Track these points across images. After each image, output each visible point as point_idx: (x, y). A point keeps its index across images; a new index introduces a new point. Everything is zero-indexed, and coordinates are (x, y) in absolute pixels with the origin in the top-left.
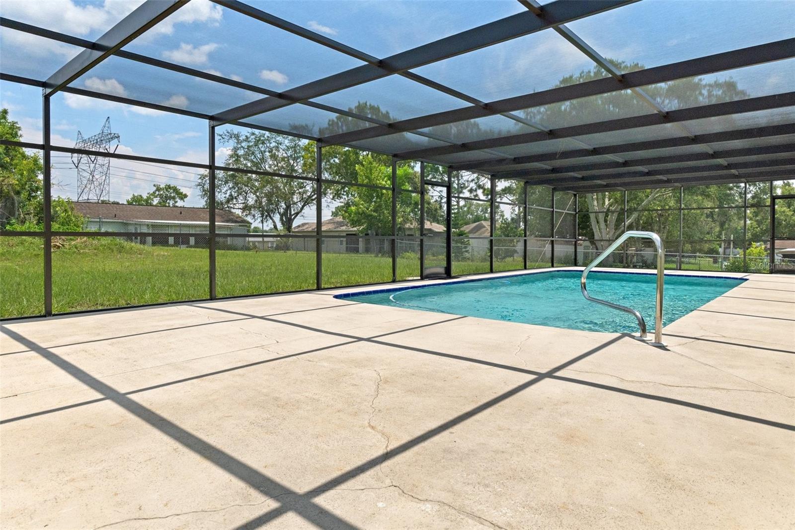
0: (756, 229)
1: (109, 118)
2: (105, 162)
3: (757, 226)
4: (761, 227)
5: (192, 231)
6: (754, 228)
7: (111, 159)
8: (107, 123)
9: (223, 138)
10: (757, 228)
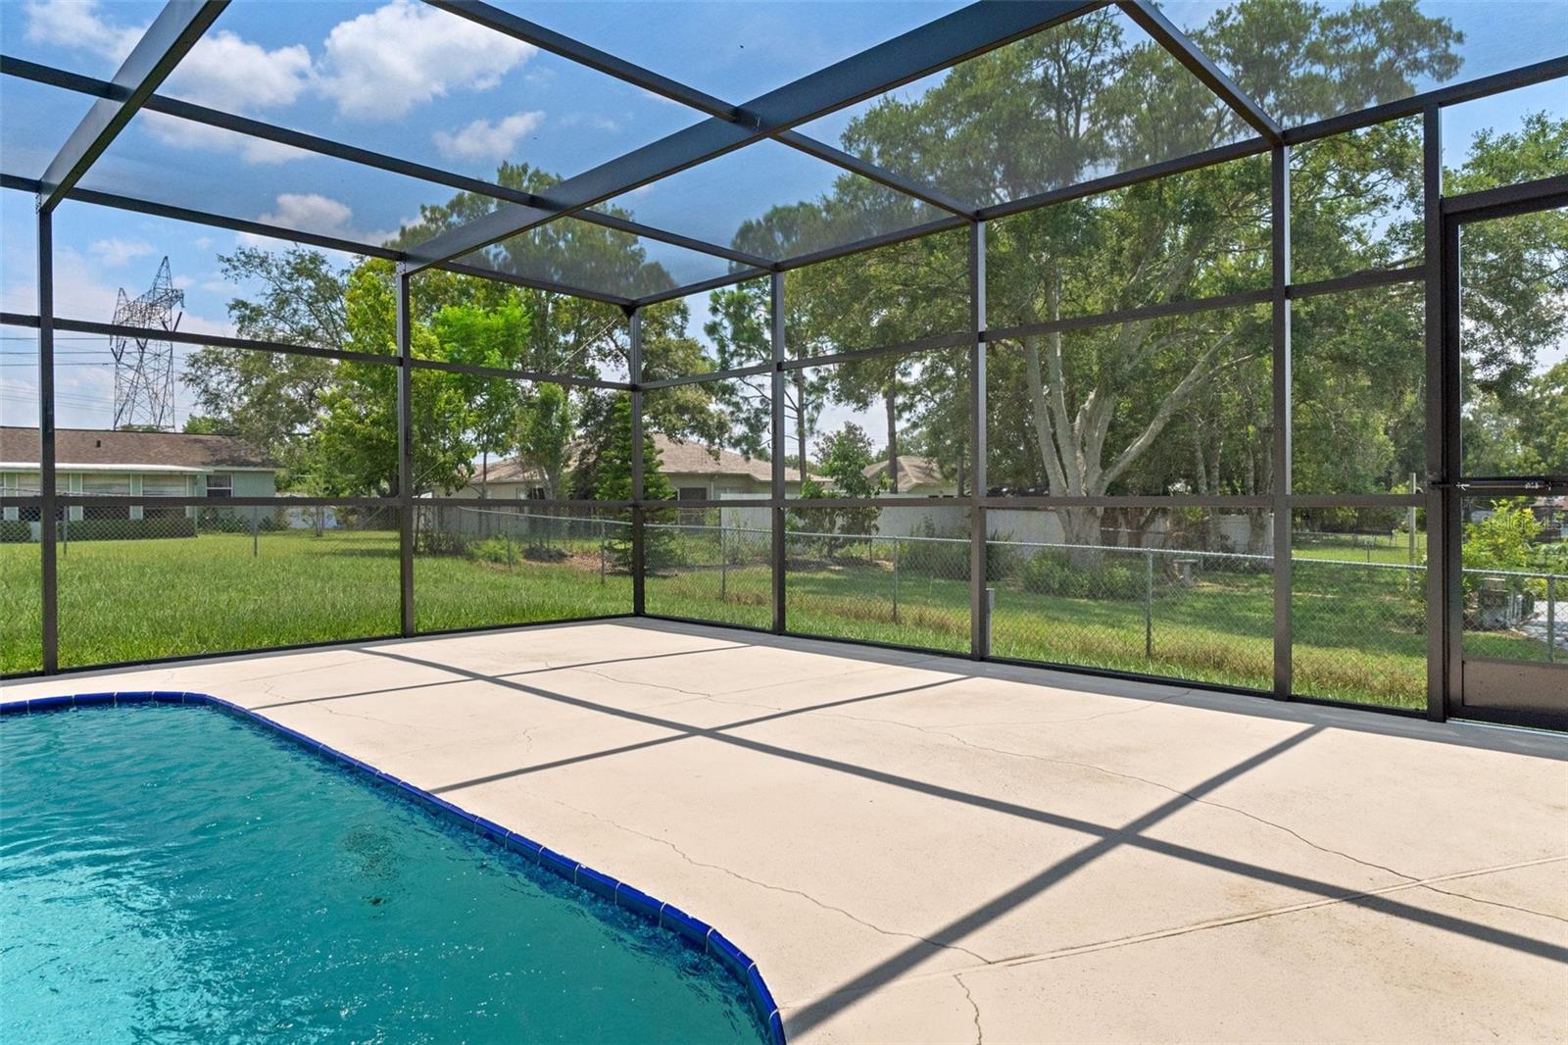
0: (1536, 466)
1: (166, 258)
2: (164, 349)
3: (1540, 458)
4: (1549, 460)
5: (136, 490)
6: (1533, 463)
7: (176, 345)
8: (164, 268)
9: (235, 268)
10: (1539, 462)
